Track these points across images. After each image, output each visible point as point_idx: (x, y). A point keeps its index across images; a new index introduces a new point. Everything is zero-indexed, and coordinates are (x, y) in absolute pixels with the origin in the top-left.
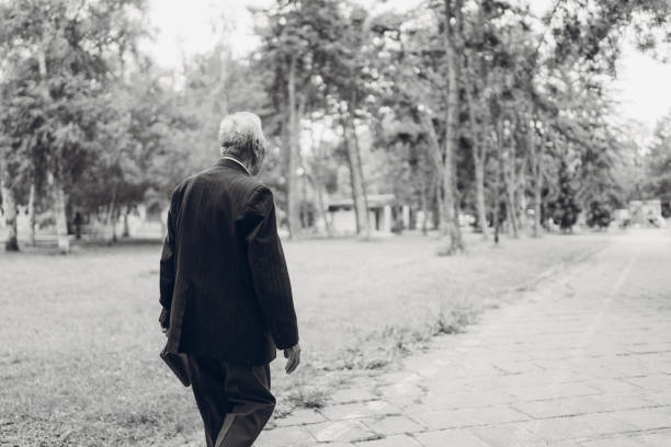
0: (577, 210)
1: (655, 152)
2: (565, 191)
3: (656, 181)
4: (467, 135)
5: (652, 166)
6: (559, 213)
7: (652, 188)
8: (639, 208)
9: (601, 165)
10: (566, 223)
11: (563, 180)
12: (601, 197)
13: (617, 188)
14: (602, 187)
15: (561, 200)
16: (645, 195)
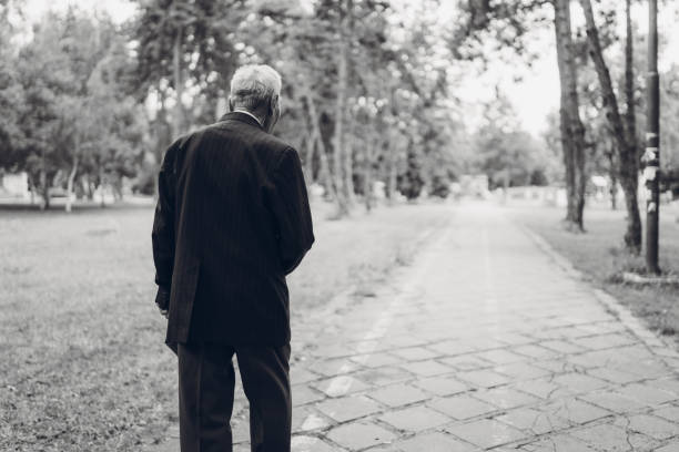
0: (421, 183)
1: (482, 132)
2: (412, 166)
3: (482, 158)
4: (329, 111)
5: (480, 144)
6: (406, 185)
7: (477, 164)
8: (468, 183)
9: (441, 143)
10: (412, 194)
11: (411, 156)
12: (442, 172)
13: (454, 163)
14: (441, 162)
15: (409, 174)
16: (472, 170)
